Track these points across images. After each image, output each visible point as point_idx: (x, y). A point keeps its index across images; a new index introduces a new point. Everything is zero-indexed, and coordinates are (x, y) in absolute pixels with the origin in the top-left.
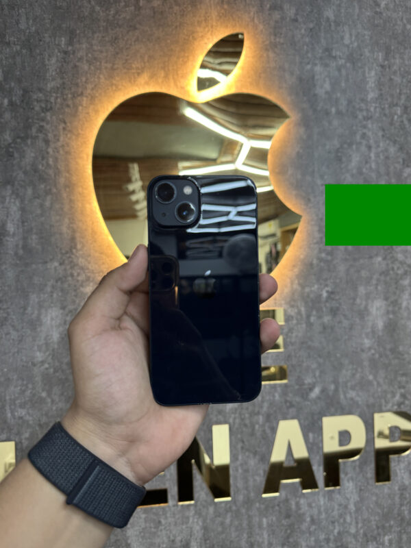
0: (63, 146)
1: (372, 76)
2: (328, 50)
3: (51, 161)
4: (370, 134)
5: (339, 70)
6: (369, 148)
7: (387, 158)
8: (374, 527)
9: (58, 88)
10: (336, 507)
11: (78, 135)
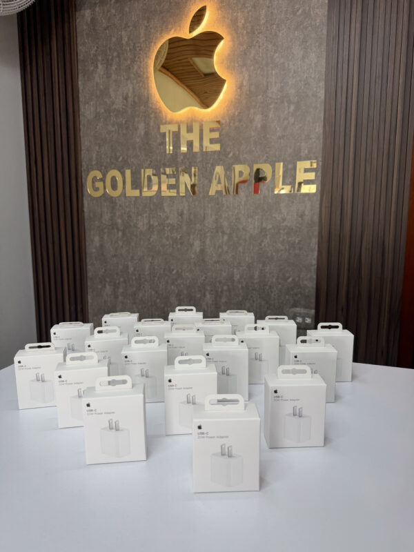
0: (146, 63)
1: (263, 12)
2: (244, 4)
3: (142, 69)
4: (260, 40)
5: (248, 13)
6: (259, 47)
7: (267, 50)
8: (252, 212)
10: (237, 202)
11: (150, 58)
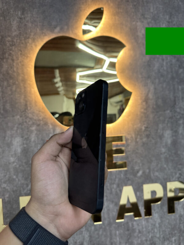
0: (20, 62)
2: (143, 15)
3: (15, 69)
6: (163, 60)
8: (168, 234)
9: (17, 35)
10: (150, 225)
11: (27, 57)
